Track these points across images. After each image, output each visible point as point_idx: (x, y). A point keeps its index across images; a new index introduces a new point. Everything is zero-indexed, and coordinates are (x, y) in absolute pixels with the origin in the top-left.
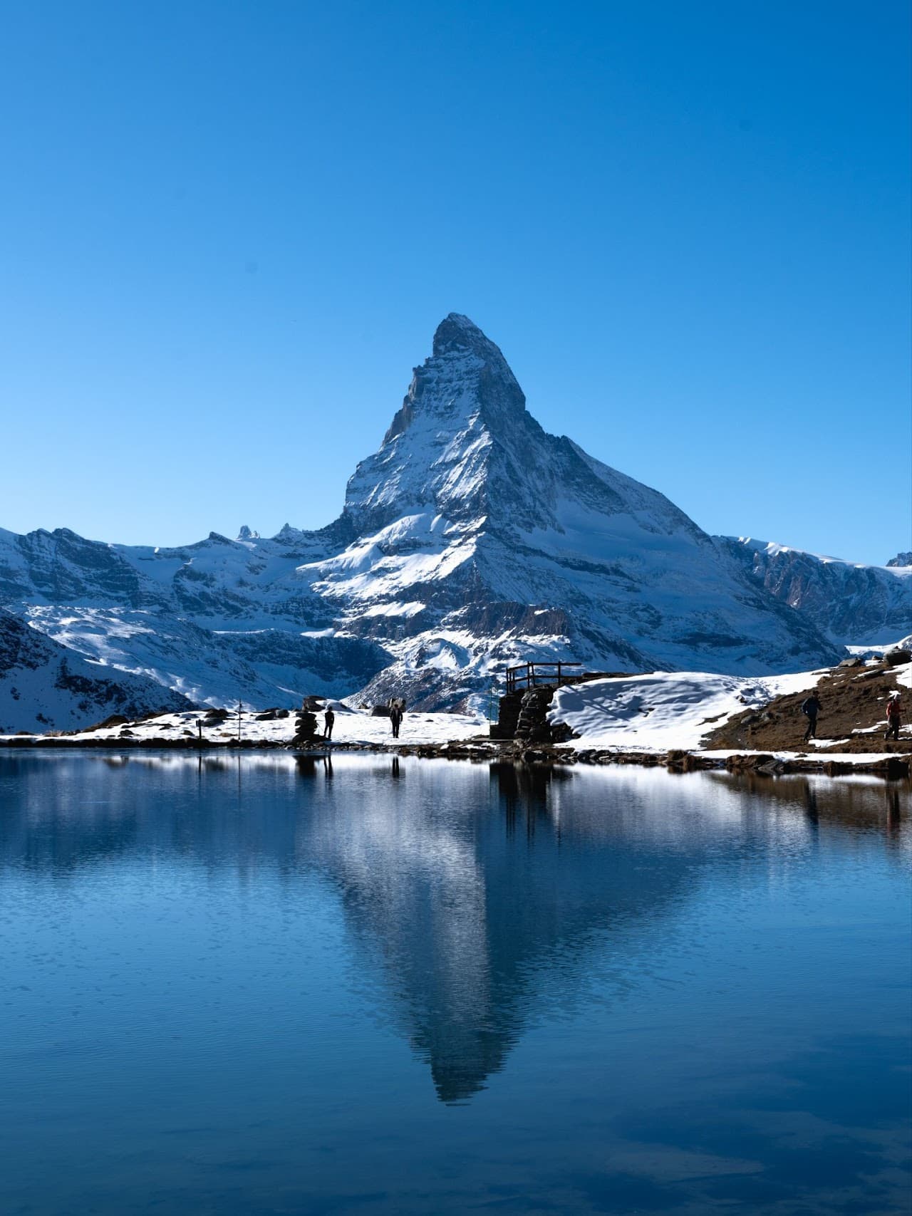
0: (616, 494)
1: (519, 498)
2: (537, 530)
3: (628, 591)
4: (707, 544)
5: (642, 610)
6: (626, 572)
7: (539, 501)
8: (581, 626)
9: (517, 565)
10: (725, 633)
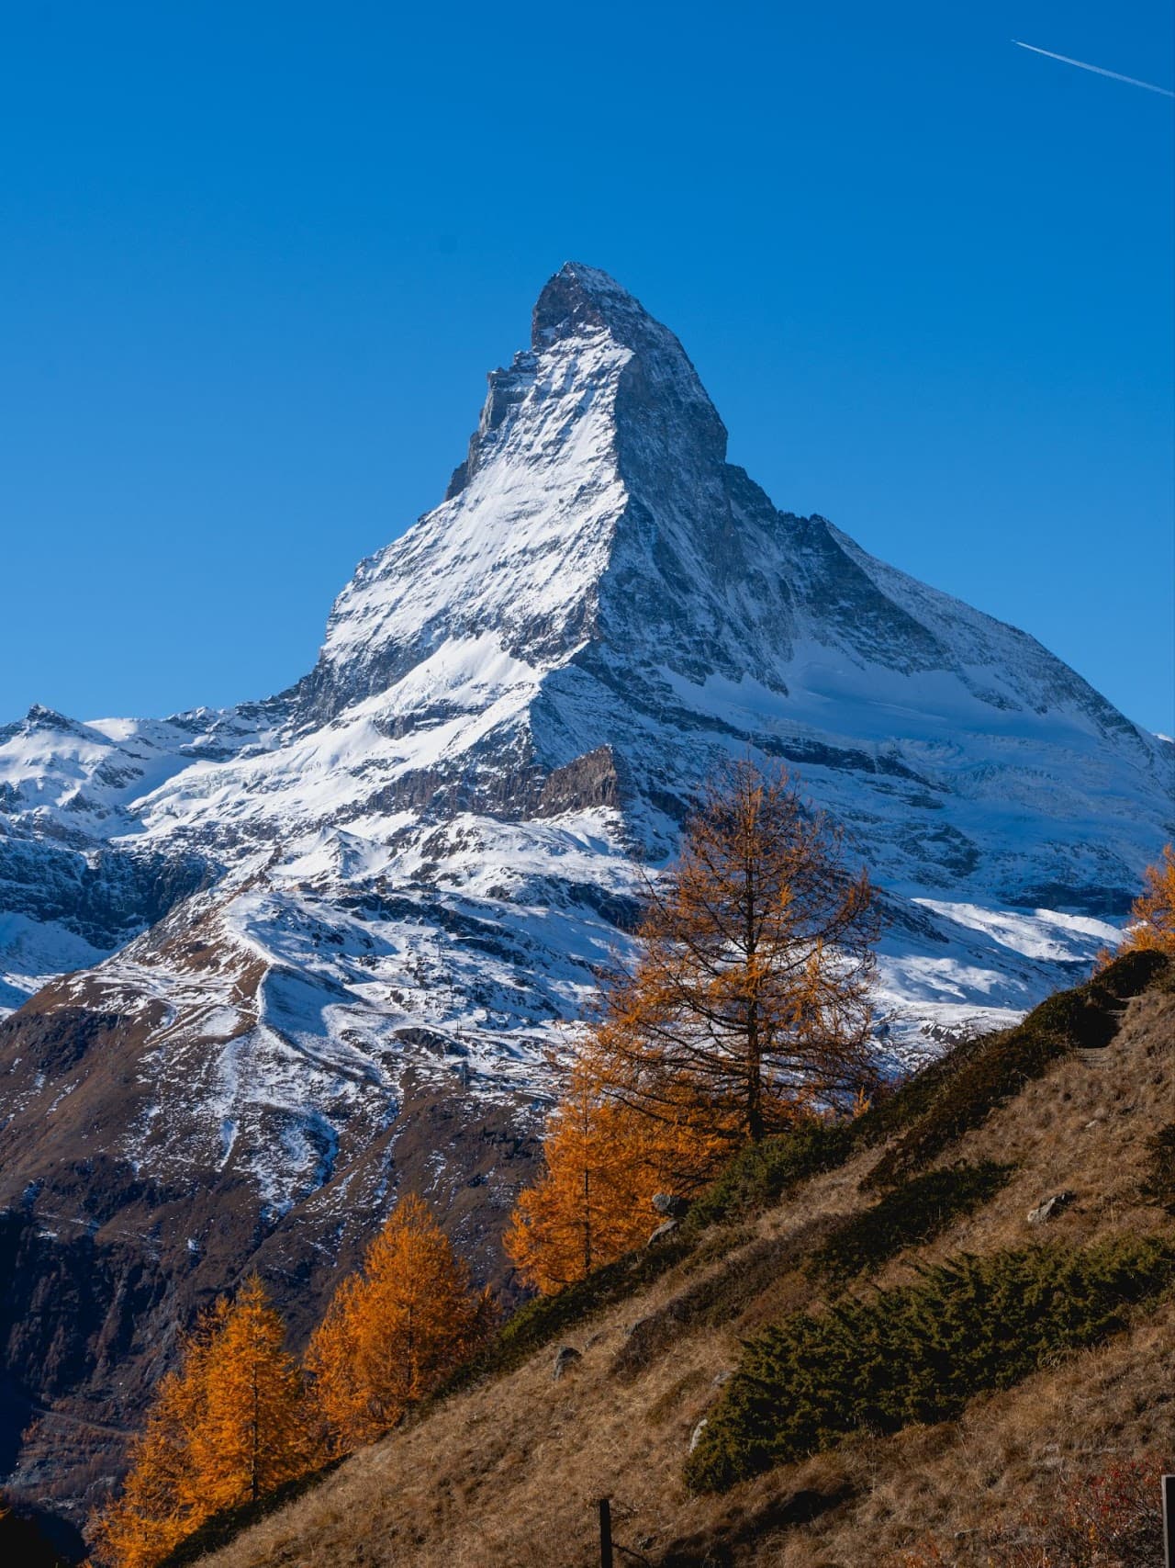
0: (929, 632)
1: (677, 615)
2: (717, 680)
3: (913, 805)
4: (1126, 736)
5: (935, 838)
6: (912, 768)
7: (731, 624)
8: (651, 783)
9: (638, 731)
10: (1118, 885)
